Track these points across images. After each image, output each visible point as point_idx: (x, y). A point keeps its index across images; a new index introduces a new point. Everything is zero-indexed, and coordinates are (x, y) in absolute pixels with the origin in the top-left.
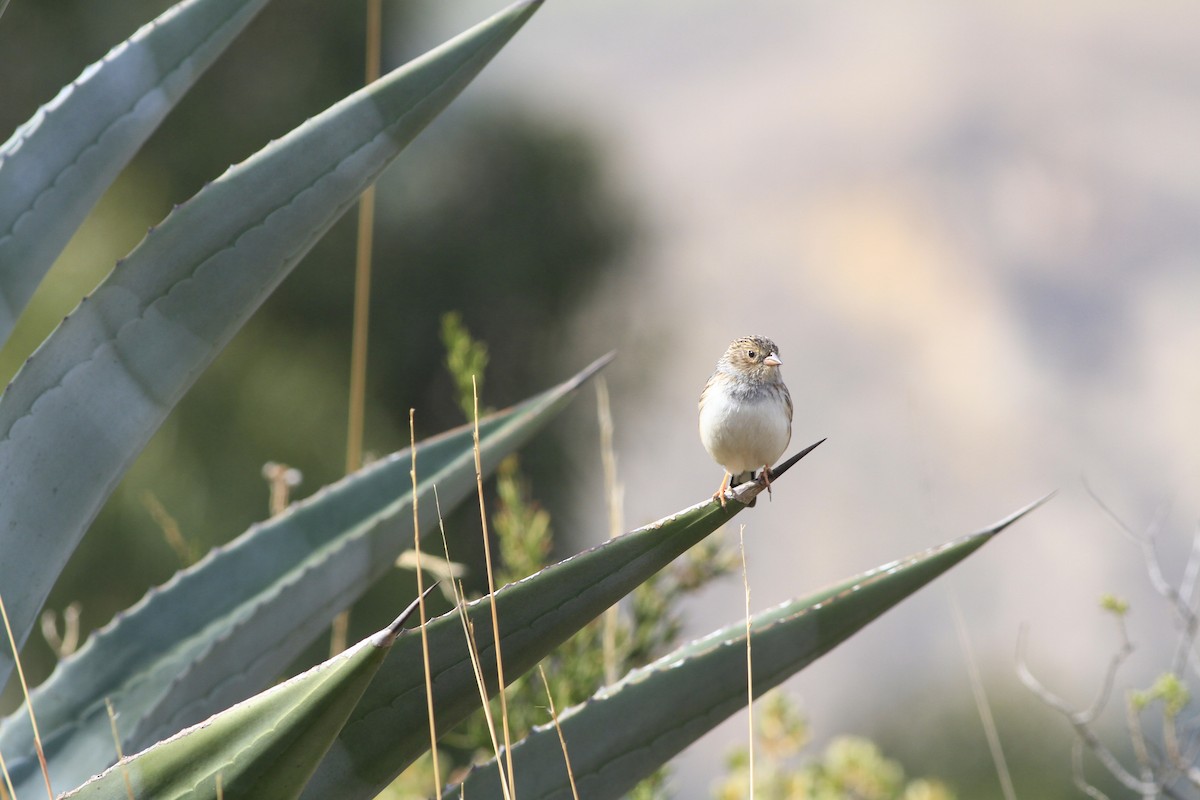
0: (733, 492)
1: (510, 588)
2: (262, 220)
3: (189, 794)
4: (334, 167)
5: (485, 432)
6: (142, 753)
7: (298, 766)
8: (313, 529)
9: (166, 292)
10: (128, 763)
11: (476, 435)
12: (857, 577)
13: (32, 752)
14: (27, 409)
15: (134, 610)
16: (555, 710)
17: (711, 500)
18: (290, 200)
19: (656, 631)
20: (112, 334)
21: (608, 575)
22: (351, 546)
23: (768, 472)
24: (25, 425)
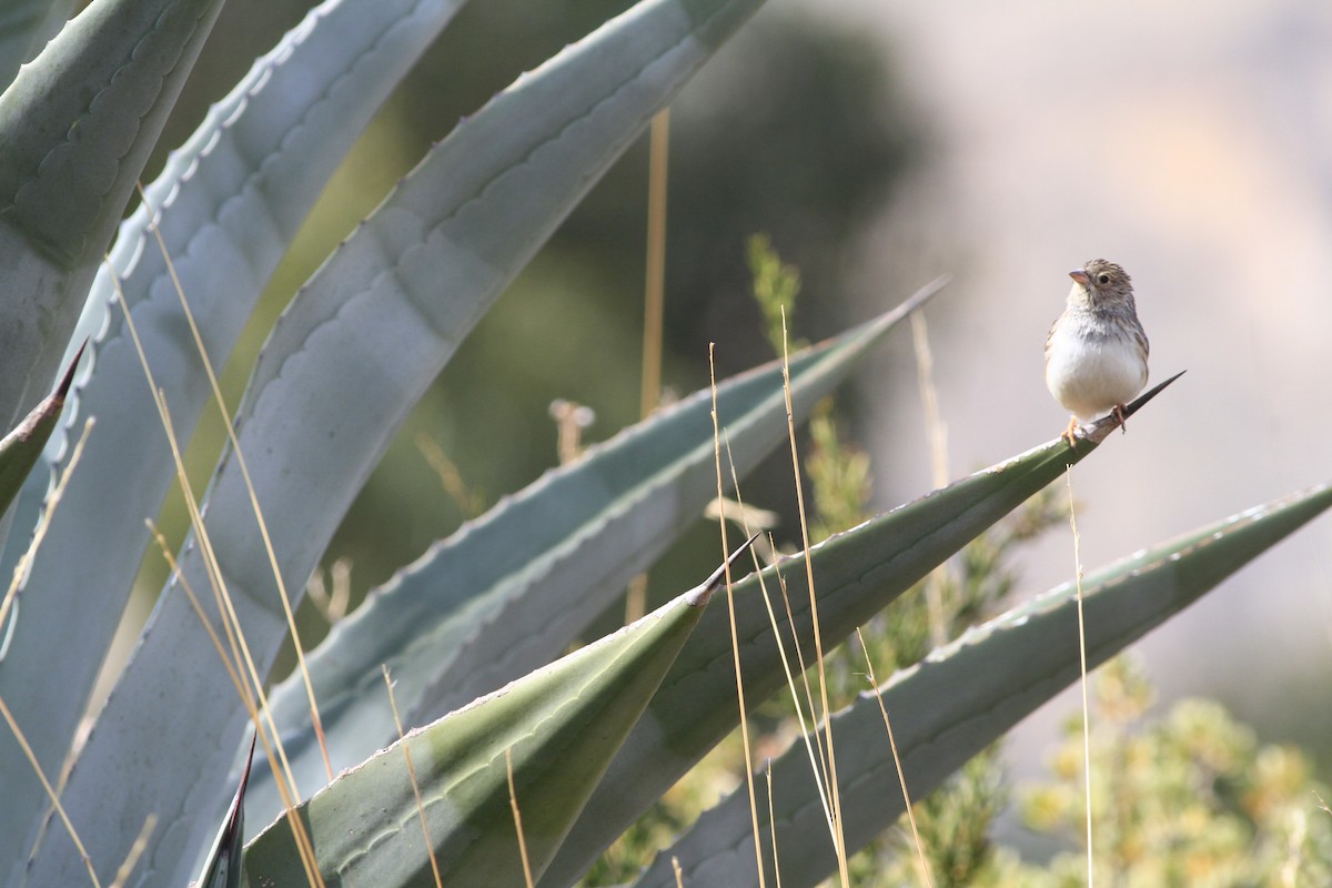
0: (1083, 430)
1: (837, 539)
2: (557, 134)
3: (484, 770)
4: (637, 73)
5: (796, 370)
6: (432, 724)
7: (605, 738)
8: (614, 475)
9: (452, 214)
10: (417, 735)
11: (786, 372)
12: (1219, 524)
13: (306, 723)
14: (300, 345)
15: (418, 566)
16: (875, 677)
17: (1059, 439)
18: (589, 111)
19: (988, 585)
20: (393, 262)
21: (944, 524)
22: (657, 494)
23: (1122, 408)
24: (297, 363)
